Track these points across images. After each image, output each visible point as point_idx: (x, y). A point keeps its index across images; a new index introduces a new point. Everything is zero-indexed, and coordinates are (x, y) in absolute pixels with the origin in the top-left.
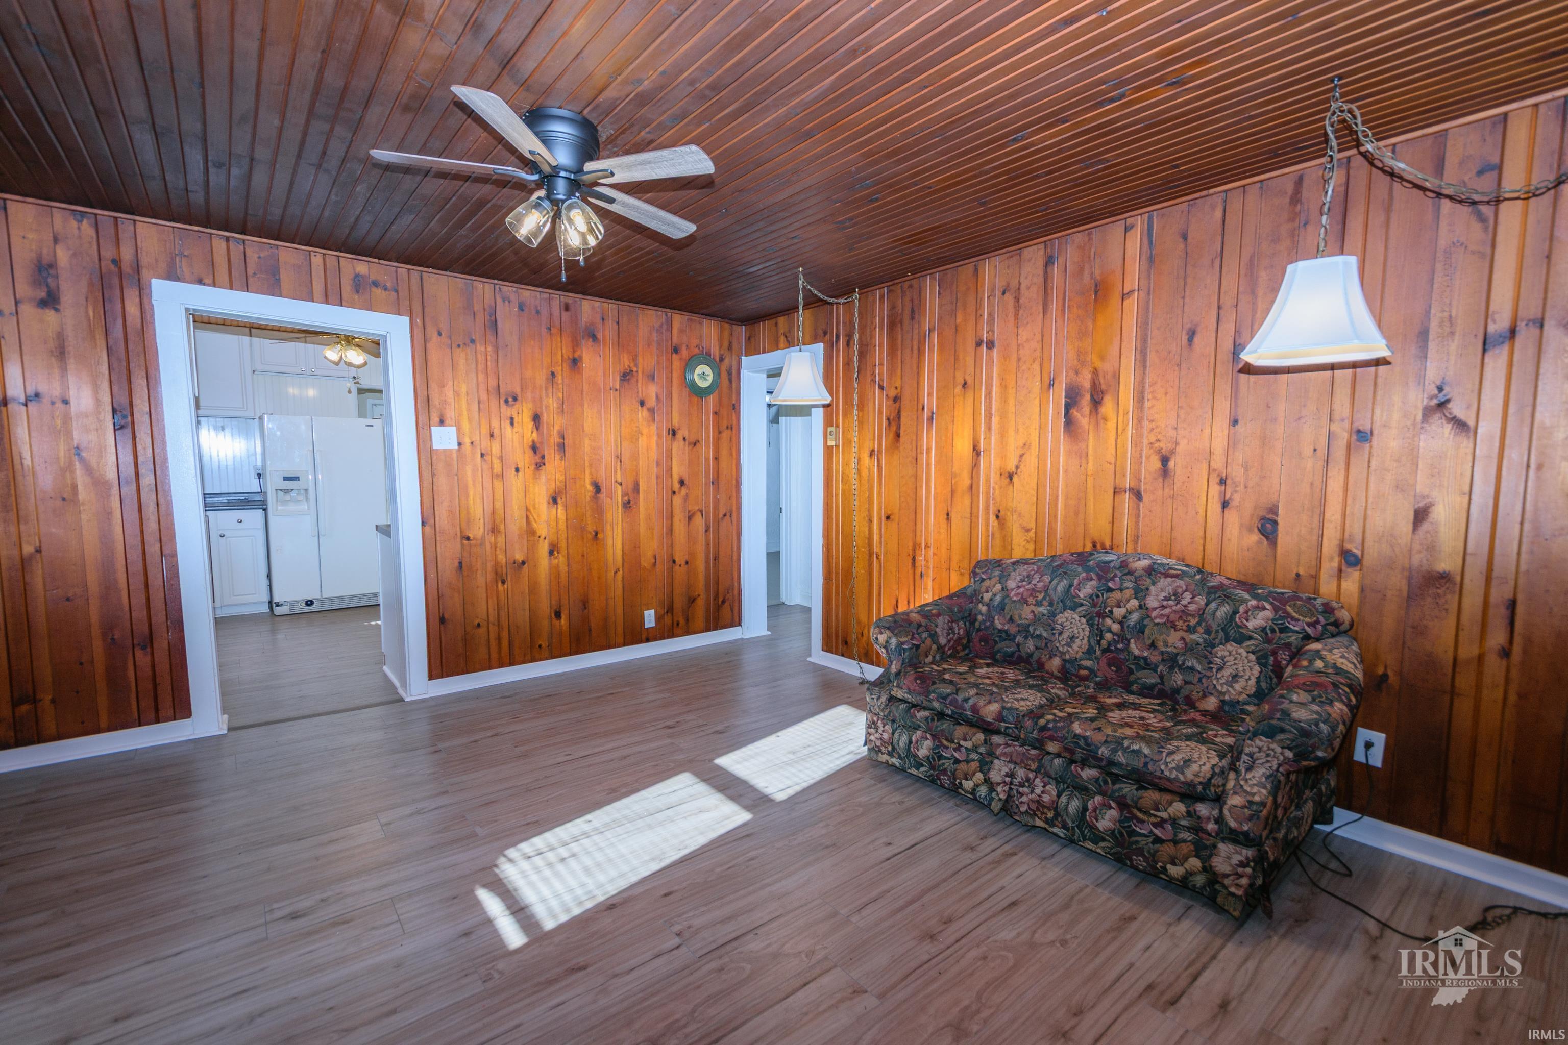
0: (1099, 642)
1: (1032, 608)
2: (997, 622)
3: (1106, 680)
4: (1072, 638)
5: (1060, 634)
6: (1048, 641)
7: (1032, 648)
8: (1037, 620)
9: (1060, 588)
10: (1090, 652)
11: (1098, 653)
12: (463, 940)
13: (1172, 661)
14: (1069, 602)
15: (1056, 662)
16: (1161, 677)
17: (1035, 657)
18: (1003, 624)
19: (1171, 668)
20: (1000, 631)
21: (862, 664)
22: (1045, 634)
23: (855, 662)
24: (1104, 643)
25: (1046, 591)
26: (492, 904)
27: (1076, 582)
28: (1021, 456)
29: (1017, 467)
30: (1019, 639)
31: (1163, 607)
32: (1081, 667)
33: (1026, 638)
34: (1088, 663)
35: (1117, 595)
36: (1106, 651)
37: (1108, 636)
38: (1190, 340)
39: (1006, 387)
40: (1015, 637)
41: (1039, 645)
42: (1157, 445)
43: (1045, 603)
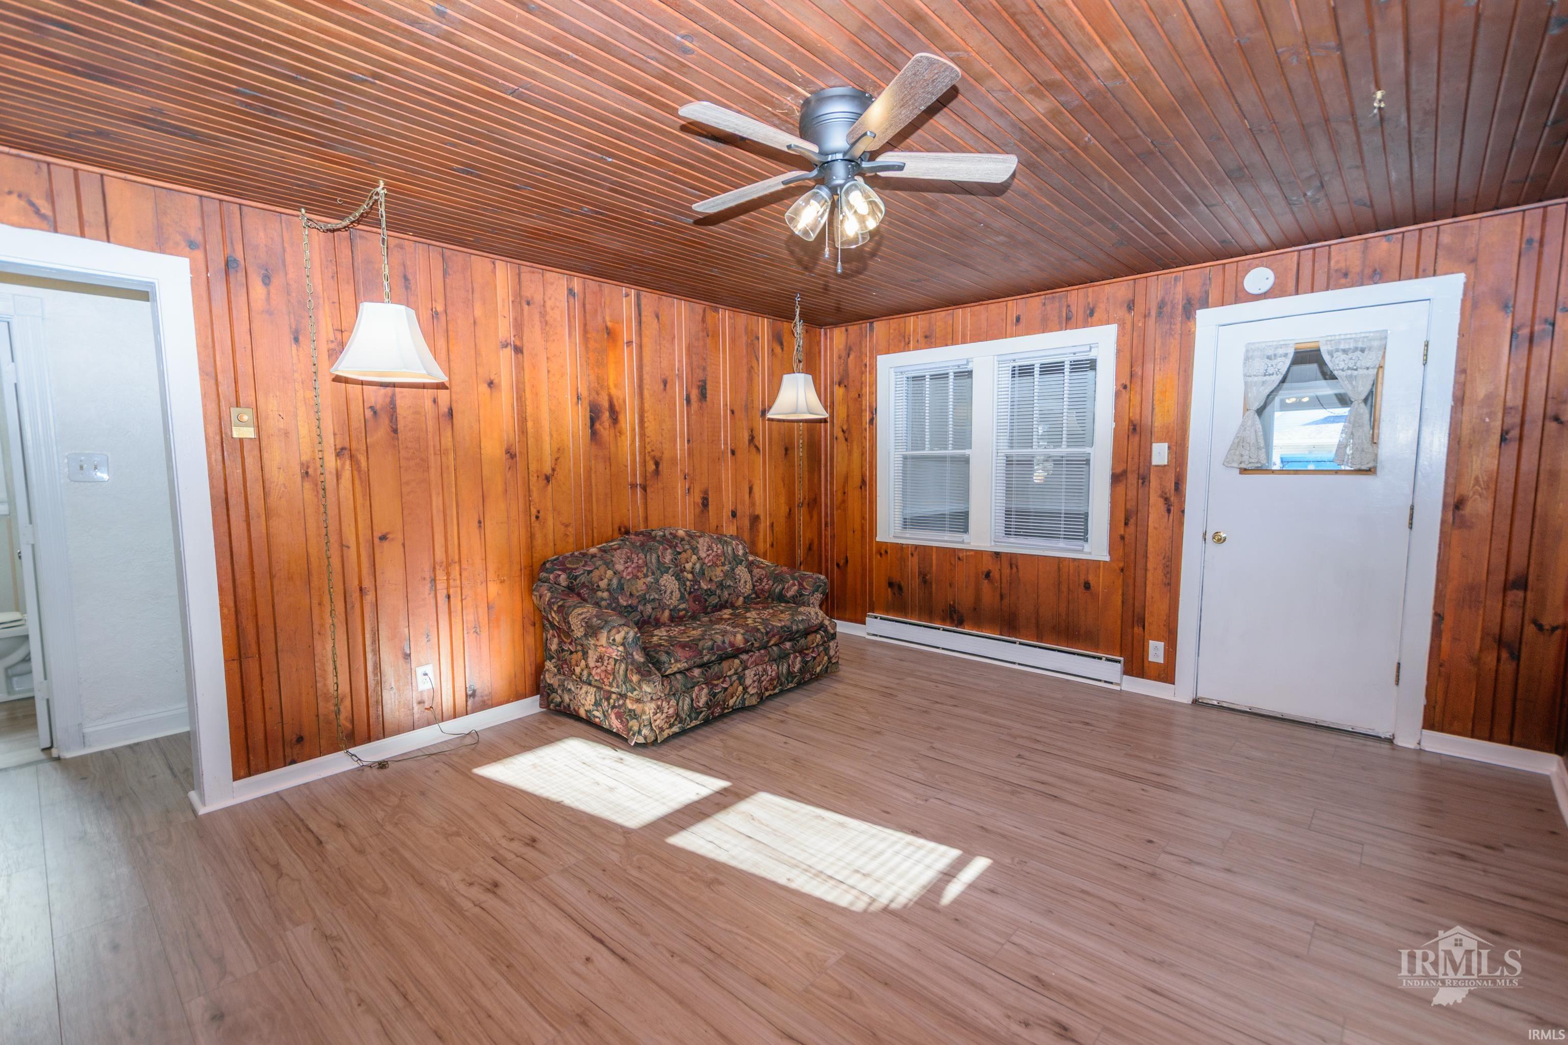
0: (685, 590)
1: (643, 580)
2: (621, 601)
3: (694, 612)
4: (672, 593)
5: (665, 592)
6: (660, 600)
7: (650, 610)
8: (649, 587)
9: (654, 561)
10: (682, 597)
11: (687, 596)
12: (1000, 890)
13: (721, 585)
14: (663, 569)
15: (667, 613)
16: (719, 597)
17: (653, 617)
18: (627, 601)
19: (722, 590)
20: (626, 607)
21: (352, 750)
22: (657, 597)
23: (341, 754)
24: (688, 589)
25: (646, 565)
26: (953, 890)
27: (660, 554)
28: (557, 459)
29: (553, 470)
30: (640, 608)
31: (708, 555)
32: (680, 610)
33: (645, 604)
34: (683, 606)
35: (684, 555)
36: (690, 593)
37: (688, 583)
38: (665, 386)
39: (537, 394)
40: (637, 607)
41: (654, 606)
42: (652, 453)
43: (650, 574)
